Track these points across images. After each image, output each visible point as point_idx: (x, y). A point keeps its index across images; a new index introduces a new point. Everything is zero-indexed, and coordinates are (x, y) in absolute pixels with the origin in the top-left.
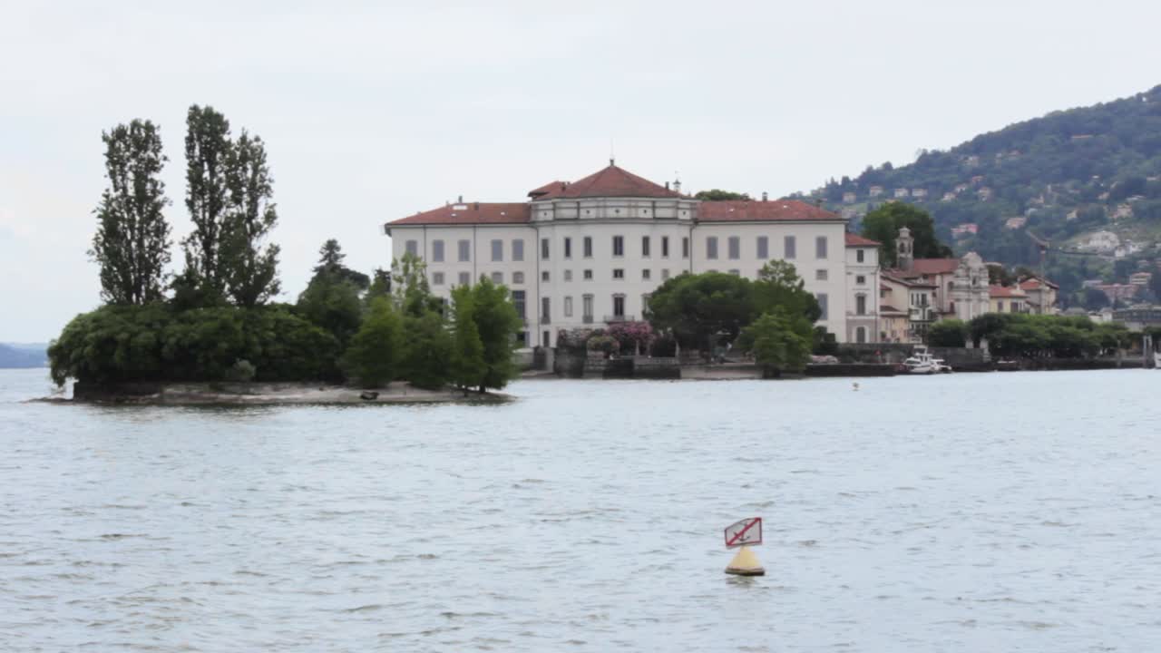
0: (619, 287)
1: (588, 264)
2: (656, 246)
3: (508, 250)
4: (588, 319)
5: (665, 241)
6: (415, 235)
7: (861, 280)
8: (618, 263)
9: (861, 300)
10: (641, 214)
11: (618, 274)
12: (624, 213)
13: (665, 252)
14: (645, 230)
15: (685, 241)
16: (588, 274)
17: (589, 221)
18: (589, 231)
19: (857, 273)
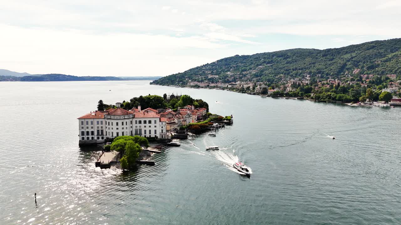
0: (118, 131)
1: (112, 127)
2: (125, 123)
3: (100, 123)
4: (112, 136)
5: (126, 122)
6: (83, 120)
7: (162, 127)
8: (117, 127)
9: (162, 131)
10: (122, 118)
11: (117, 129)
12: (118, 118)
13: (126, 124)
14: (122, 121)
15: (131, 121)
16: (112, 128)
17: (112, 119)
18: (112, 121)
19: (162, 126)
